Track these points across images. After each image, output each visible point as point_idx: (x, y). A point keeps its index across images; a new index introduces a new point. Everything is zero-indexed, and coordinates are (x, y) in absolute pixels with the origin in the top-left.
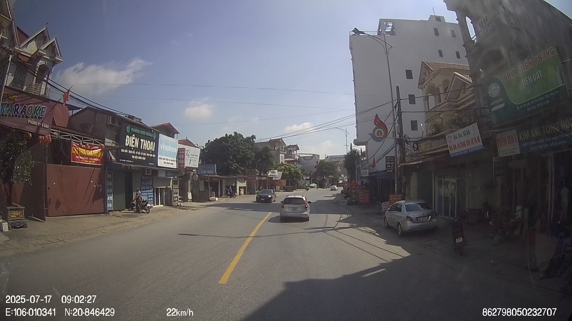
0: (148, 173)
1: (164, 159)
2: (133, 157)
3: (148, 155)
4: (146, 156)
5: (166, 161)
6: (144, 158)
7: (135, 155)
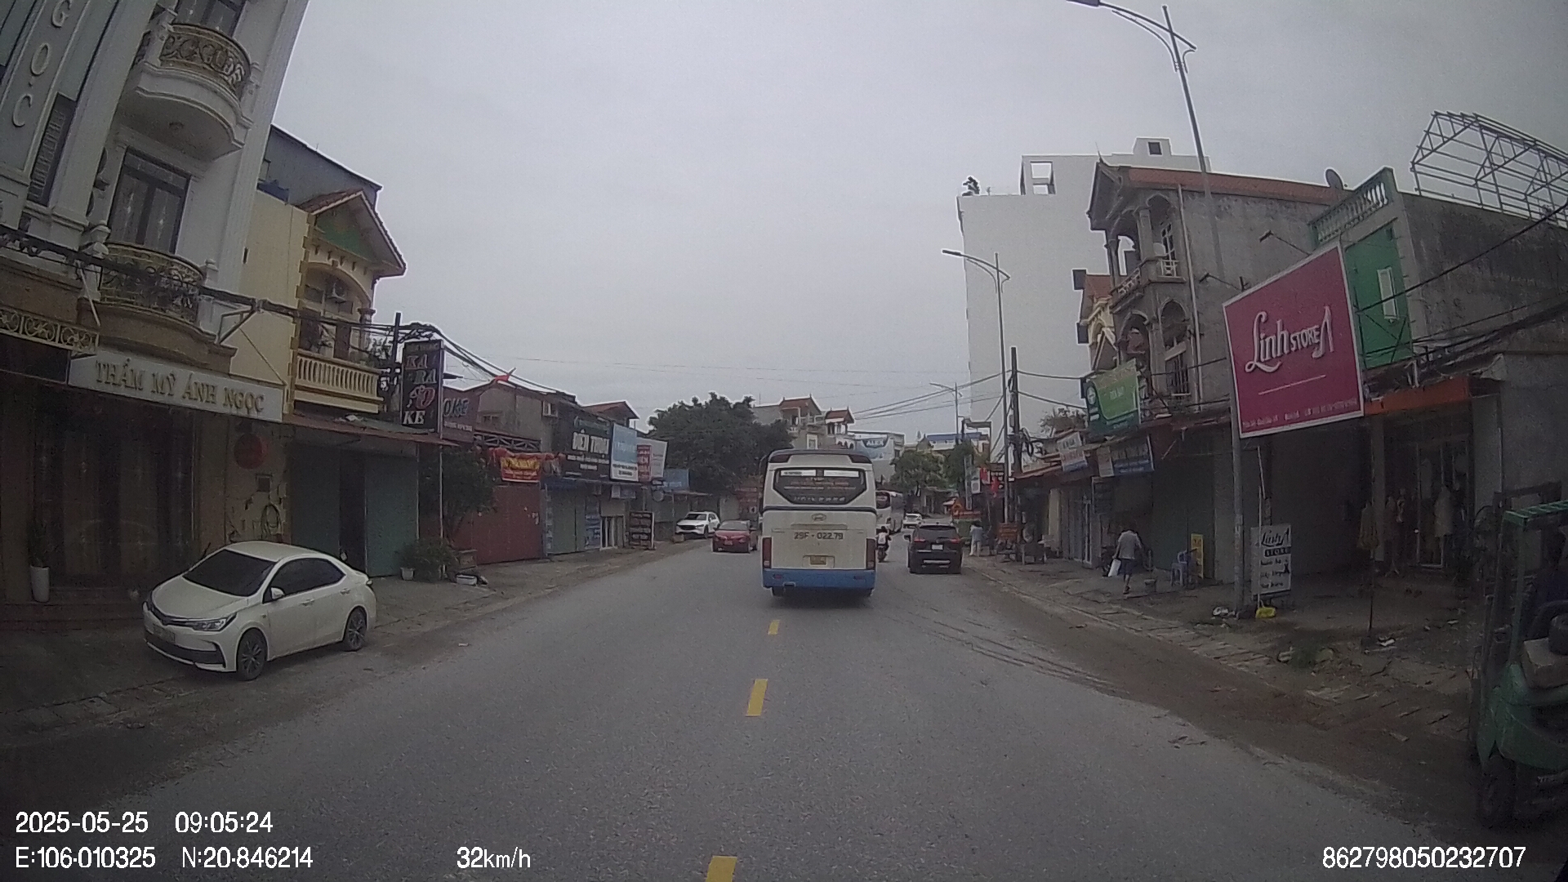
0: (597, 490)
1: (619, 466)
2: (582, 466)
3: (600, 461)
4: (597, 464)
5: (621, 469)
6: (595, 468)
7: (584, 463)
